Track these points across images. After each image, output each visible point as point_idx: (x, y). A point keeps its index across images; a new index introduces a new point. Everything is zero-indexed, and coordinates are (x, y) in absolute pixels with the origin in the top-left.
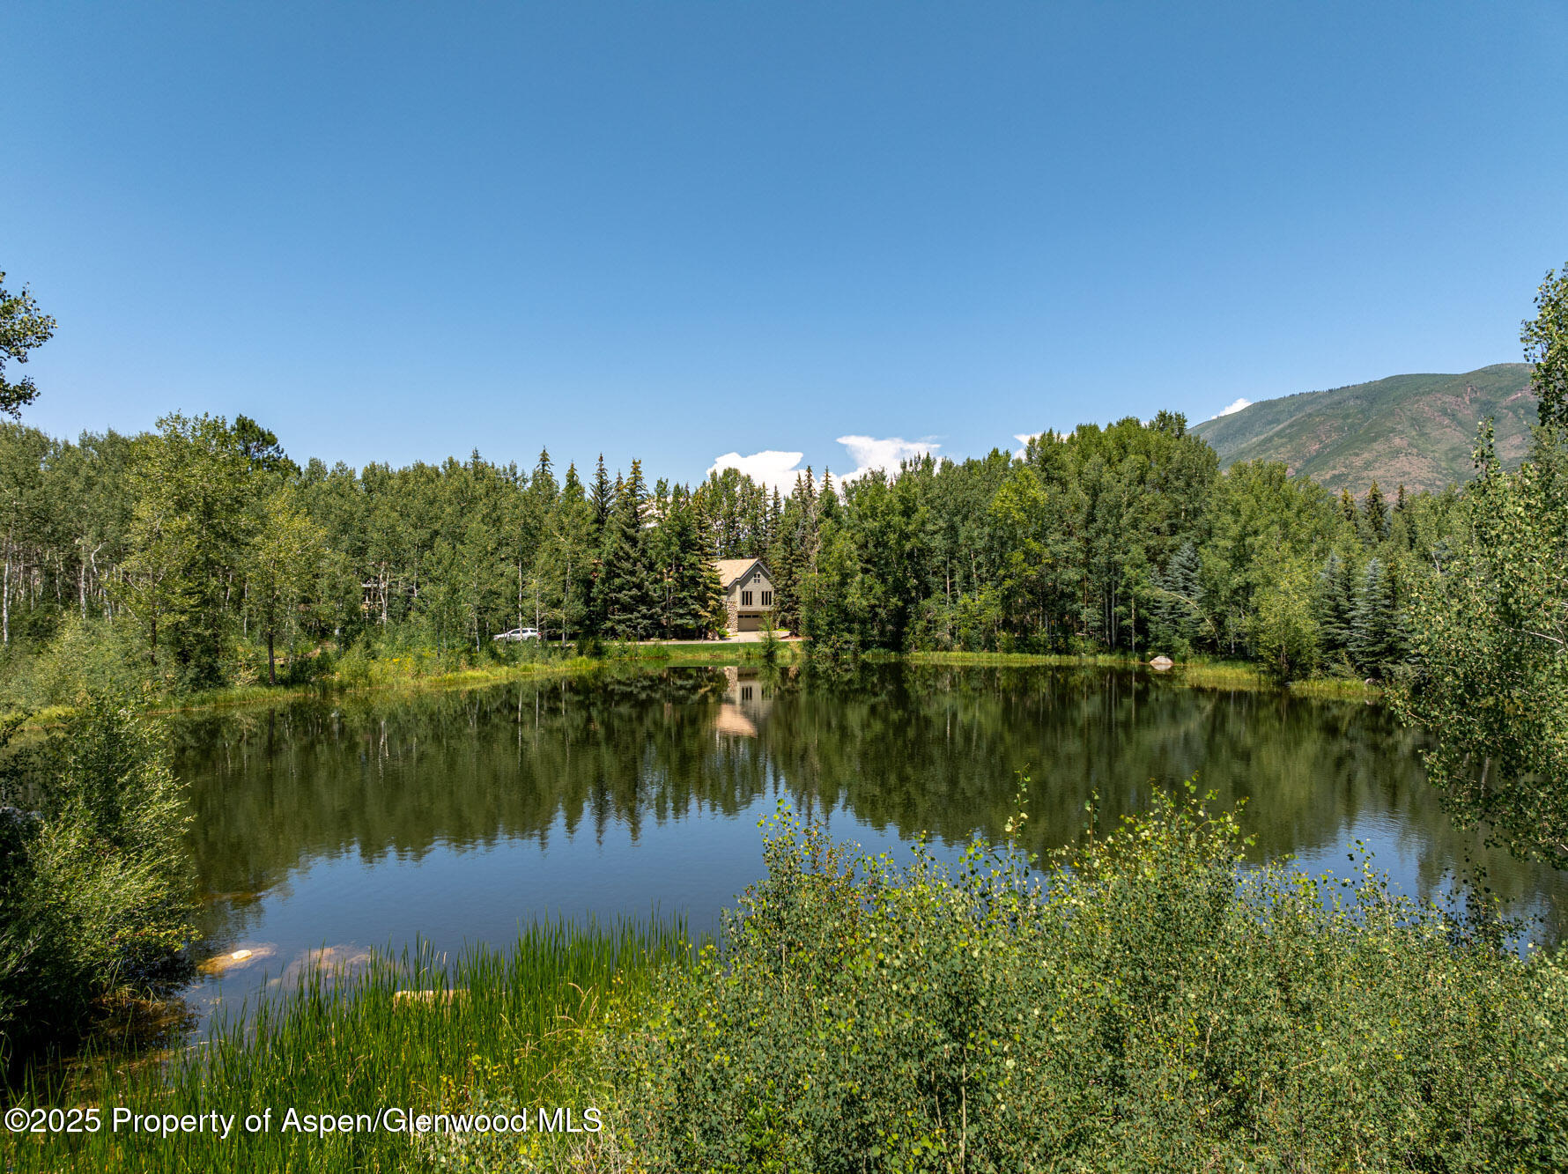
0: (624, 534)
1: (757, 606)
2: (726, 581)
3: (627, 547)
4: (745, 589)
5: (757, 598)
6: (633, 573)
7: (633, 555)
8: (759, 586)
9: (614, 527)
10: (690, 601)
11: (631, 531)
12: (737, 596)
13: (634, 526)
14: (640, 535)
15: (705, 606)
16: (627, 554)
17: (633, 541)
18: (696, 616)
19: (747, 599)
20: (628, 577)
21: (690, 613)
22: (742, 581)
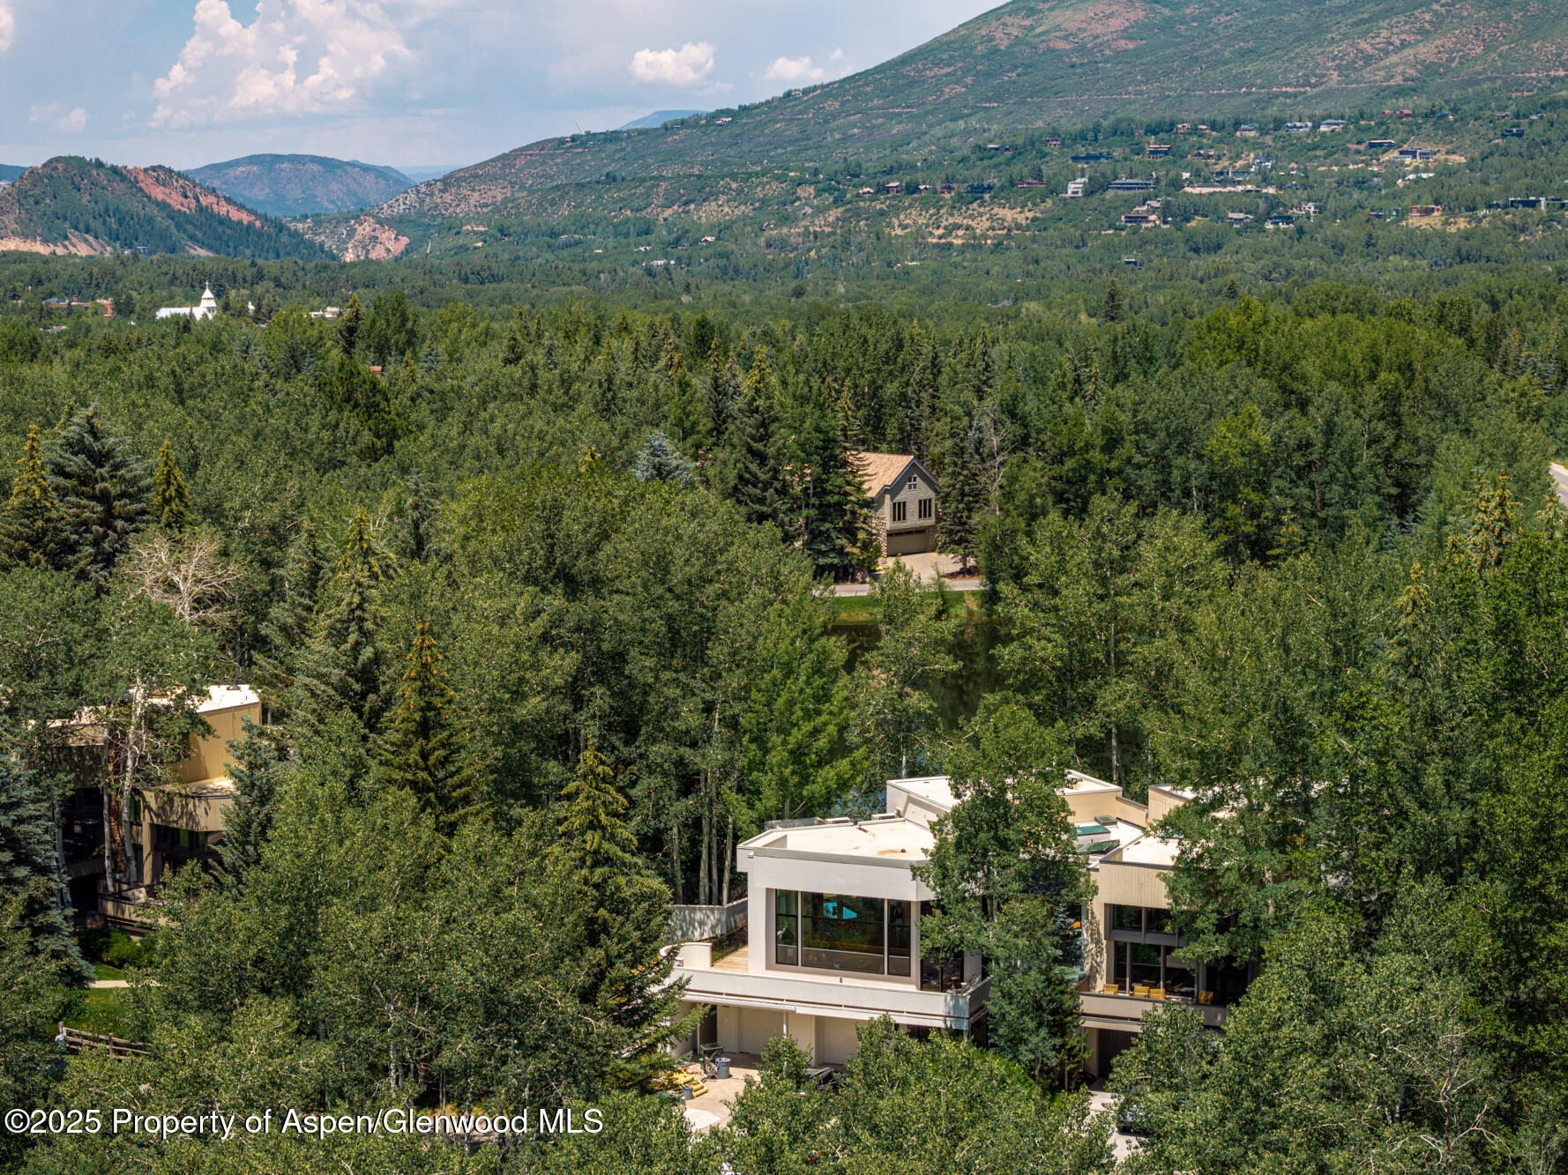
0: (750, 450)
1: (913, 520)
2: (873, 488)
3: (754, 467)
4: (899, 498)
5: (913, 508)
6: (762, 501)
7: (763, 477)
8: (918, 492)
9: (735, 440)
10: (834, 535)
11: (758, 446)
12: (887, 510)
13: (761, 439)
14: (771, 451)
15: (854, 542)
16: (755, 476)
17: (762, 458)
18: (841, 552)
19: (899, 511)
20: (757, 507)
21: (833, 550)
22: (893, 489)
